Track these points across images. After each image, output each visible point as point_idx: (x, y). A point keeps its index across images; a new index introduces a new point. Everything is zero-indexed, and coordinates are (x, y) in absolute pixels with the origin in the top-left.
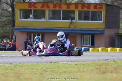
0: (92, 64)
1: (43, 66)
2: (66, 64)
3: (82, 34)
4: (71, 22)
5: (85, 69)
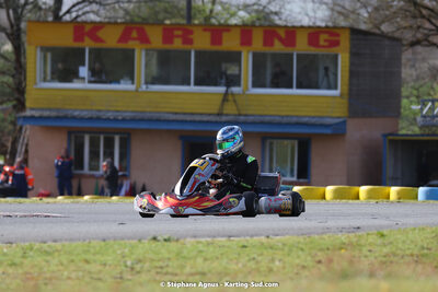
0: (300, 246)
1: (126, 250)
2: (208, 244)
3: (265, 137)
4: (226, 94)
5: (277, 263)
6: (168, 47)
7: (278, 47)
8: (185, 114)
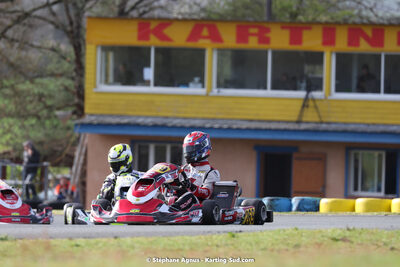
3: (349, 148)
4: (306, 99)
6: (242, 46)
7: (364, 47)
8: (260, 121)
